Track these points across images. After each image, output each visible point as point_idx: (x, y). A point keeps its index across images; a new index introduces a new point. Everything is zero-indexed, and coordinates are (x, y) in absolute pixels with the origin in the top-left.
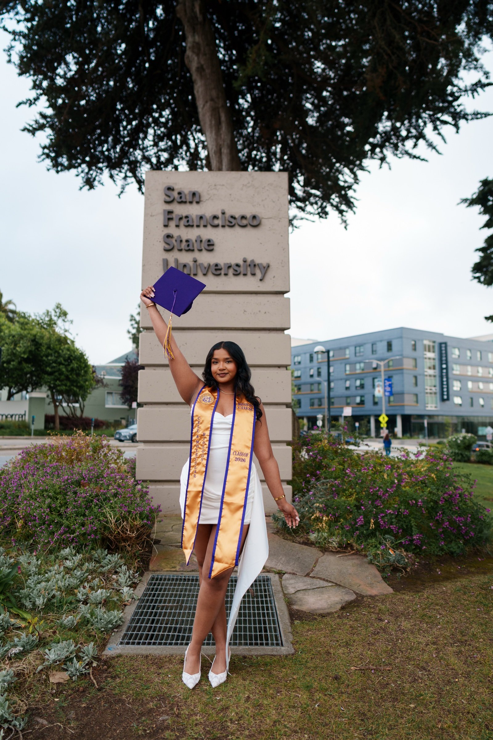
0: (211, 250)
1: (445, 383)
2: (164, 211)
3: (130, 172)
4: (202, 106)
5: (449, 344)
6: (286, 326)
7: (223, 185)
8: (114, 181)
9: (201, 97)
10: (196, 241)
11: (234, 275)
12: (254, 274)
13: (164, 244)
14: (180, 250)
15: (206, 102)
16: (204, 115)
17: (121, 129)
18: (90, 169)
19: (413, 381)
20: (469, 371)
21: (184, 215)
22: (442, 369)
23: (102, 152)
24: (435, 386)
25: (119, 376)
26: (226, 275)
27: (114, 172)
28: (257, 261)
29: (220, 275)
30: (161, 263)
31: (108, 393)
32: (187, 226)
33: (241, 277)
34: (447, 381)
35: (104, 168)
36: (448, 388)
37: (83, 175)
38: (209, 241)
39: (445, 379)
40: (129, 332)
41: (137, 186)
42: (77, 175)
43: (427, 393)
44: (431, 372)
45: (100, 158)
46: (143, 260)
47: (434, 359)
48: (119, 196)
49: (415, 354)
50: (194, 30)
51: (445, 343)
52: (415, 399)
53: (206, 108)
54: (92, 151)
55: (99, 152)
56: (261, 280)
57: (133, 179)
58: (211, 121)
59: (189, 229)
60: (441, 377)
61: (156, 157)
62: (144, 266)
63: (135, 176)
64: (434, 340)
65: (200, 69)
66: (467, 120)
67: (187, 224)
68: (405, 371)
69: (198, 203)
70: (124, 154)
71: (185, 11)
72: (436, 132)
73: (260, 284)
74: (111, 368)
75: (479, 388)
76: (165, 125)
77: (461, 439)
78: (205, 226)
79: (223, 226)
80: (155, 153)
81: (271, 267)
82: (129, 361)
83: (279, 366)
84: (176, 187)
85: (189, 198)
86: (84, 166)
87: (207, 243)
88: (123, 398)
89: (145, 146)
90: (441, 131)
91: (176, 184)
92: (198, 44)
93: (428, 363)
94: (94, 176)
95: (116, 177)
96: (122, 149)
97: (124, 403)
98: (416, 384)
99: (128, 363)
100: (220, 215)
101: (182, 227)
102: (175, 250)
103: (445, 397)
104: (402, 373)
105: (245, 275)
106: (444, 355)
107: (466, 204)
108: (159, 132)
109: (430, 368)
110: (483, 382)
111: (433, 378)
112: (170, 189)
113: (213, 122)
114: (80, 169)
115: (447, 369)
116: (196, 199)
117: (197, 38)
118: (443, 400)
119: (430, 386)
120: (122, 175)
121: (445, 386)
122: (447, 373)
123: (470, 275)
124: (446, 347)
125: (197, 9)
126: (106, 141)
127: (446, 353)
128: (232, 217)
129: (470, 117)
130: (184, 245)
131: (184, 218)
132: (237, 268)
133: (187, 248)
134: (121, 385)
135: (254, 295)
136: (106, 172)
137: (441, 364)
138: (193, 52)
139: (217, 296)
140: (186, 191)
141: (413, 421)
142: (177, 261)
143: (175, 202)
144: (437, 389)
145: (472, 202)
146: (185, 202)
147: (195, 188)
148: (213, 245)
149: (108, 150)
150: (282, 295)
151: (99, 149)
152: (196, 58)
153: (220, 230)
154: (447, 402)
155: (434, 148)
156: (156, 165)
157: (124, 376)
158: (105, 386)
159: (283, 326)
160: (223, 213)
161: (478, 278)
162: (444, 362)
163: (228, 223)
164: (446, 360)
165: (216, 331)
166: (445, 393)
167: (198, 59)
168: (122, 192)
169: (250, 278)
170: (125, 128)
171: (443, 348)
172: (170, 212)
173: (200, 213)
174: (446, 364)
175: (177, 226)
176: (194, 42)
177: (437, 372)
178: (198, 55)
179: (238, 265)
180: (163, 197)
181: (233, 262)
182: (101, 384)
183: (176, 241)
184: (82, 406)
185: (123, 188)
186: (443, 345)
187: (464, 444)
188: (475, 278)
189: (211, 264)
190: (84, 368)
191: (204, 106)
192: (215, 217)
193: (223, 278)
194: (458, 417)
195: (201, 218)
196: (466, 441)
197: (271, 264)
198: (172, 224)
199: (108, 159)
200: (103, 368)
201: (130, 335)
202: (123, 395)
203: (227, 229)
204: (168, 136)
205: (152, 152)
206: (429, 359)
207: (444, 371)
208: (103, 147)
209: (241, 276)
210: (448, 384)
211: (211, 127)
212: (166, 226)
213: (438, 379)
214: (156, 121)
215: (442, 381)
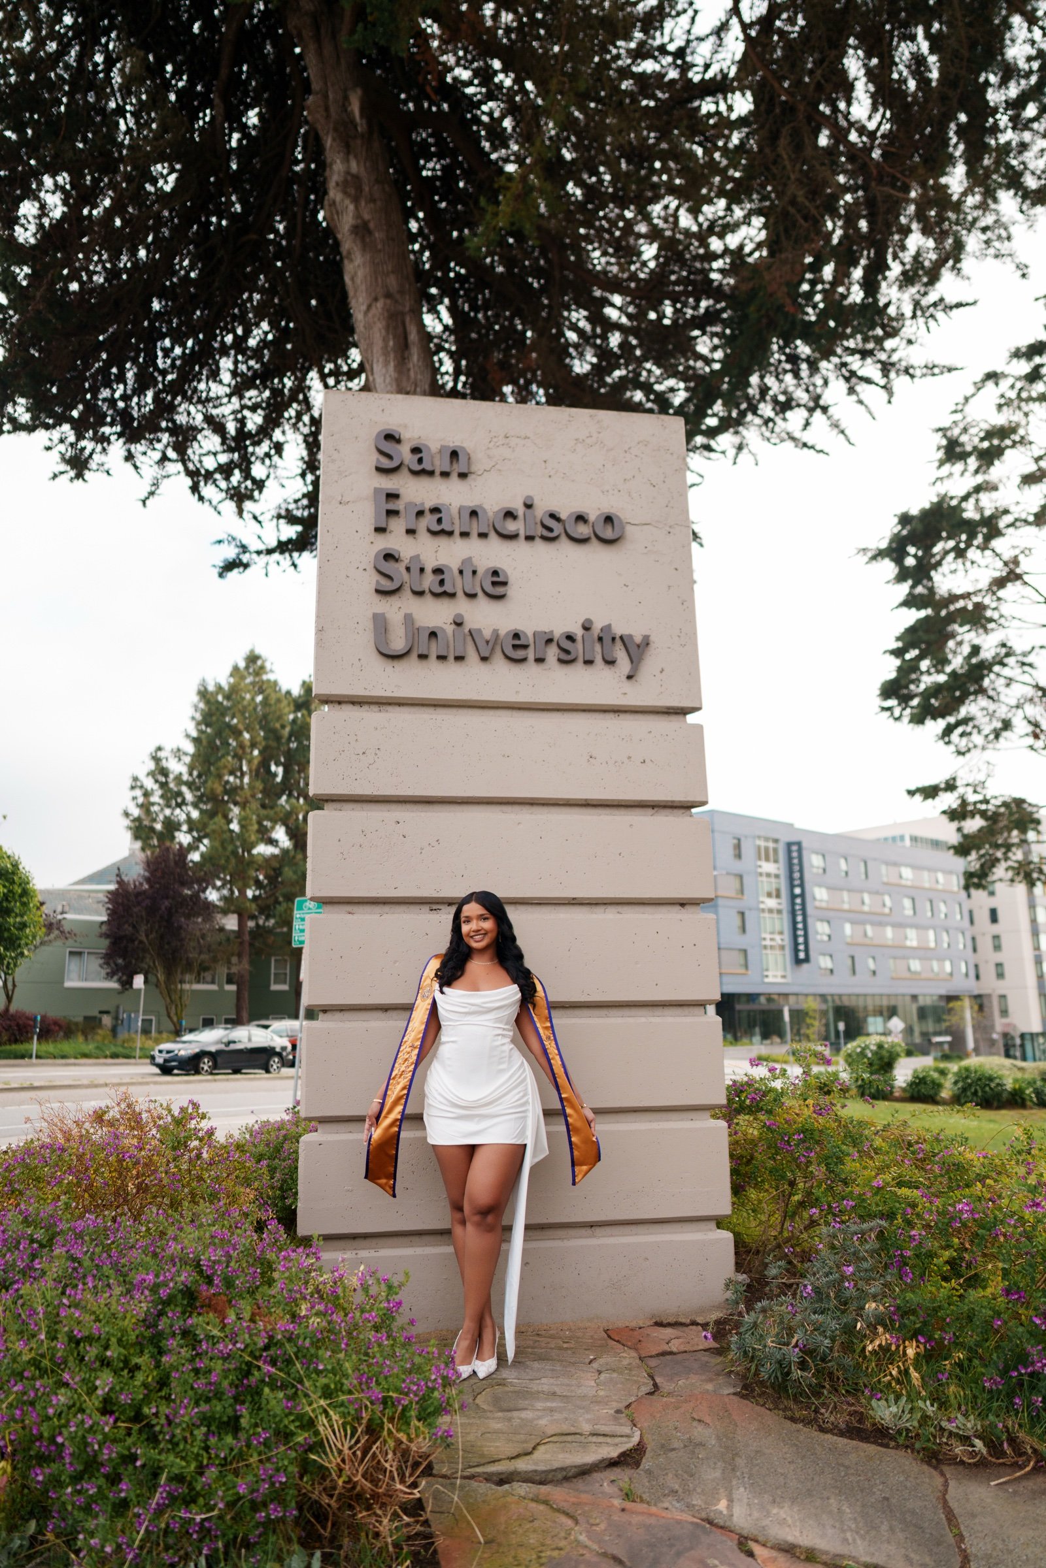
0: (501, 597)
1: (800, 926)
2: (377, 491)
3: (174, 449)
4: (364, 308)
5: (804, 845)
6: (699, 799)
7: (526, 438)
8: (136, 467)
9: (363, 287)
10: (461, 572)
11: (561, 661)
12: (610, 662)
13: (376, 577)
14: (420, 594)
15: (376, 299)
16: (369, 327)
17: (160, 354)
18: (80, 437)
19: (737, 921)
20: (846, 900)
21: (428, 505)
22: (793, 897)
23: (112, 402)
24: (781, 933)
25: (100, 914)
26: (540, 660)
27: (138, 448)
28: (619, 630)
29: (523, 660)
30: (370, 625)
31: (71, 953)
32: (434, 533)
33: (579, 669)
34: (805, 921)
35: (113, 438)
36: (806, 936)
37: (62, 447)
38: (495, 573)
39: (799, 918)
40: (127, 814)
41: (188, 482)
42: (48, 449)
43: (765, 947)
44: (772, 903)
45: (105, 416)
46: (318, 617)
47: (777, 876)
48: (144, 502)
49: (738, 866)
50: (348, 150)
51: (799, 844)
52: (742, 961)
53: (373, 311)
54: (88, 396)
55: (104, 400)
56: (629, 677)
57: (179, 467)
58: (385, 340)
59: (443, 541)
60: (793, 913)
61: (236, 419)
62: (320, 630)
63: (183, 459)
64: (776, 836)
65: (361, 230)
66: (912, 376)
67: (437, 528)
68: (720, 902)
69: (463, 476)
70: (164, 409)
71: (327, 109)
72: (854, 398)
73: (627, 686)
74: (80, 895)
75: (865, 935)
76: (257, 353)
77: (874, 1048)
78: (483, 535)
79: (529, 538)
80: (234, 412)
81: (652, 646)
82: (126, 879)
83: (682, 904)
84: (405, 435)
85: (441, 463)
86: (66, 427)
87: (490, 579)
88: (107, 963)
89: (212, 394)
90: (862, 397)
91: (406, 426)
92: (356, 177)
93: (767, 885)
94: (87, 452)
95: (139, 459)
96: (156, 399)
97: (110, 976)
98: (743, 929)
99: (121, 883)
100: (521, 510)
101: (423, 535)
102: (407, 593)
103: (802, 955)
104: (716, 906)
105: (589, 662)
106: (796, 868)
107: (866, 559)
108: (243, 368)
109: (769, 895)
110: (873, 924)
111: (775, 915)
112: (390, 437)
113: (391, 343)
114: (56, 434)
115: (802, 895)
116: (461, 467)
117: (354, 166)
118: (798, 962)
119: (772, 933)
120: (157, 456)
121: (800, 933)
122: (803, 904)
123: (879, 702)
124: (800, 851)
125: (355, 107)
126: (121, 378)
127: (801, 864)
128: (553, 516)
129: (918, 373)
130: (429, 581)
131: (427, 513)
132: (567, 645)
133: (439, 590)
134: (106, 936)
135: (611, 715)
136: (117, 448)
137: (792, 887)
138: (345, 193)
139: (516, 713)
140: (434, 447)
141: (738, 1007)
142: (409, 619)
143: (405, 472)
144: (786, 939)
145: (880, 554)
146: (431, 473)
147: (454, 442)
148: (505, 584)
149: (125, 398)
150: (680, 717)
151: (105, 393)
152: (351, 207)
153: (521, 546)
154: (805, 966)
155: (842, 432)
156: (234, 439)
157: (113, 914)
158: (65, 935)
159: (691, 798)
160: (528, 506)
161: (889, 709)
162: (797, 882)
163: (540, 531)
164: (802, 878)
165: (516, 808)
166: (802, 947)
167: (357, 208)
168: (152, 493)
169: (600, 669)
170: (167, 352)
171: (795, 854)
172: (392, 496)
173: (471, 502)
174: (802, 886)
175: (411, 532)
176: (348, 173)
177: (783, 903)
178: (356, 200)
179: (570, 638)
180: (374, 458)
181: (558, 631)
182: (56, 932)
183: (408, 569)
184: (10, 986)
185: (156, 484)
186: (794, 848)
187: (881, 1058)
188: (884, 709)
189: (502, 632)
190: (21, 896)
191: (369, 307)
192: (510, 515)
193: (531, 668)
194: (823, 997)
195: (474, 513)
196: (884, 1053)
197: (652, 639)
198: (398, 526)
199: (125, 417)
200: (61, 894)
201: (127, 822)
202: (108, 958)
203: (540, 546)
204: (263, 377)
205: (226, 410)
206: (768, 875)
207: (798, 901)
208: (114, 391)
209: (580, 664)
210: (805, 929)
211: (386, 353)
212: (380, 530)
213: (786, 916)
214: (240, 345)
215: (794, 923)
